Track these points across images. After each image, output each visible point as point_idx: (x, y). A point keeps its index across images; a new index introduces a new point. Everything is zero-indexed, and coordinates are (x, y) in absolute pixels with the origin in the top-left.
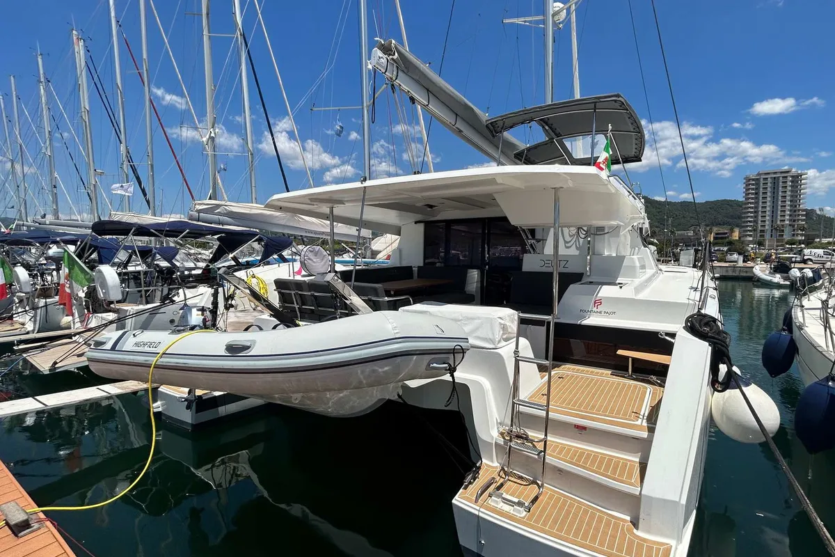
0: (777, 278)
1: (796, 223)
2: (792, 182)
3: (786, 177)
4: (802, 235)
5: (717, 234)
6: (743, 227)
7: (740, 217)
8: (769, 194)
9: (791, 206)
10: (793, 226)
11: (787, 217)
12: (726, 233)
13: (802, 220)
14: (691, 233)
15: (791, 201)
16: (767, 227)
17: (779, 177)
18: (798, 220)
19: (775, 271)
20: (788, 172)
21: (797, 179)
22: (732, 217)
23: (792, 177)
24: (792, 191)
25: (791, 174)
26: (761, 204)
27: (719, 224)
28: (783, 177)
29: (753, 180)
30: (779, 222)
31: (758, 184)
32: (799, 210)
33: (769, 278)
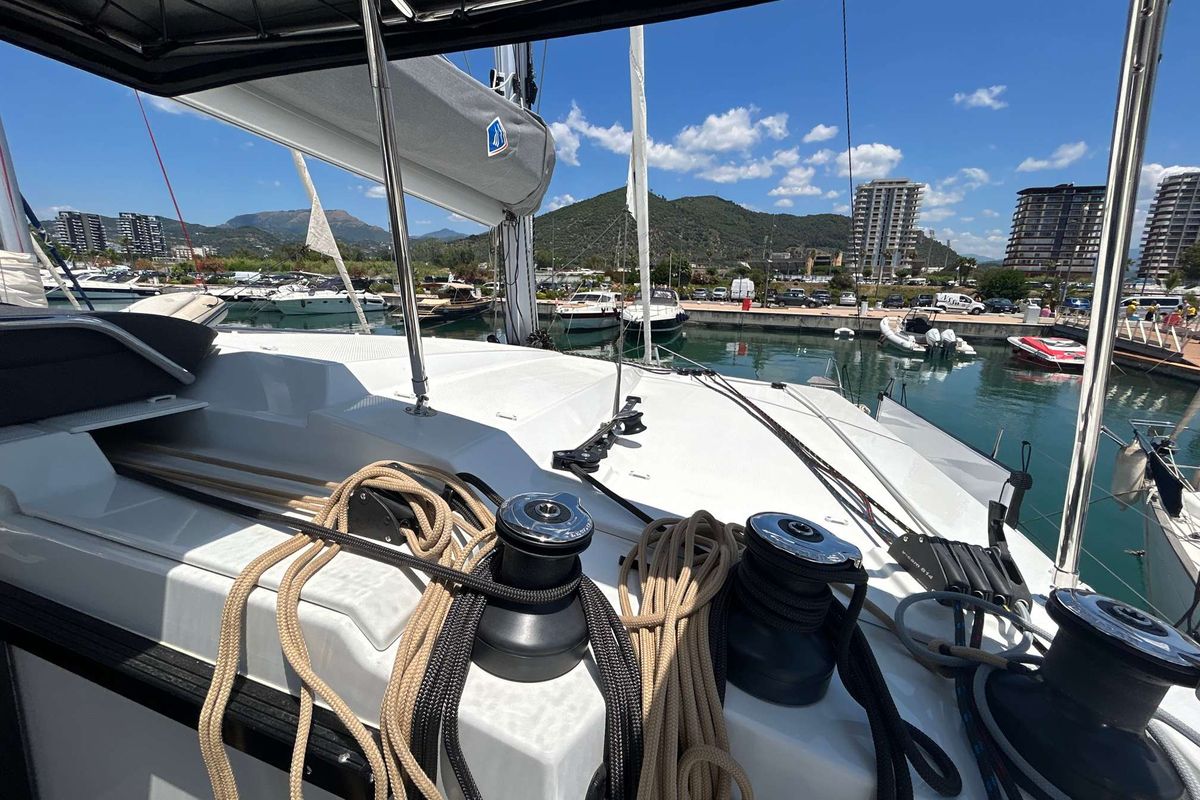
0: (910, 342)
1: (905, 249)
2: (907, 195)
3: (902, 189)
4: (909, 263)
5: (818, 258)
6: (849, 250)
7: (844, 238)
8: (881, 210)
9: (903, 226)
10: (903, 252)
11: (898, 241)
12: (828, 258)
13: (912, 245)
14: (788, 256)
15: (904, 221)
16: (874, 252)
17: (894, 189)
18: (909, 244)
19: (908, 330)
20: (905, 182)
21: (913, 192)
22: (835, 236)
23: (908, 189)
24: (906, 208)
25: (908, 185)
26: (871, 222)
27: (820, 245)
28: (899, 189)
29: (866, 190)
30: (888, 247)
31: (870, 197)
32: (911, 232)
33: (899, 340)
